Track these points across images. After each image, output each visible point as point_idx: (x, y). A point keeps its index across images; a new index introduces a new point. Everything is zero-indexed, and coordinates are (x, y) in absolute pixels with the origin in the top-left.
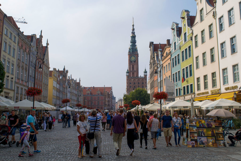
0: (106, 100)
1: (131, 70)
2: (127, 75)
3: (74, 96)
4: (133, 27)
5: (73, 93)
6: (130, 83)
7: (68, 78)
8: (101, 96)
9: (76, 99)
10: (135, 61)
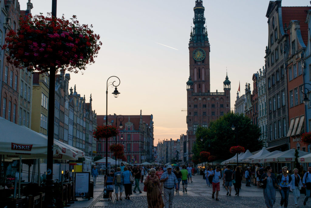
0: (145, 140)
1: (196, 79)
2: (188, 90)
3: (81, 132)
5: (78, 125)
6: (196, 106)
7: (70, 93)
8: (134, 132)
9: (84, 139)
10: (203, 61)
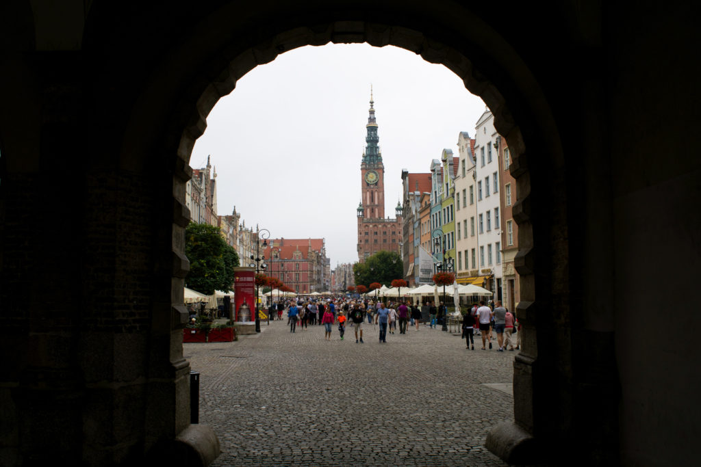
0: (314, 269)
1: (368, 203)
4: (372, 106)
6: (367, 234)
8: (303, 262)
10: (376, 184)
